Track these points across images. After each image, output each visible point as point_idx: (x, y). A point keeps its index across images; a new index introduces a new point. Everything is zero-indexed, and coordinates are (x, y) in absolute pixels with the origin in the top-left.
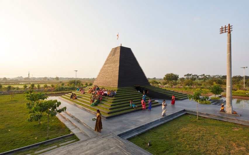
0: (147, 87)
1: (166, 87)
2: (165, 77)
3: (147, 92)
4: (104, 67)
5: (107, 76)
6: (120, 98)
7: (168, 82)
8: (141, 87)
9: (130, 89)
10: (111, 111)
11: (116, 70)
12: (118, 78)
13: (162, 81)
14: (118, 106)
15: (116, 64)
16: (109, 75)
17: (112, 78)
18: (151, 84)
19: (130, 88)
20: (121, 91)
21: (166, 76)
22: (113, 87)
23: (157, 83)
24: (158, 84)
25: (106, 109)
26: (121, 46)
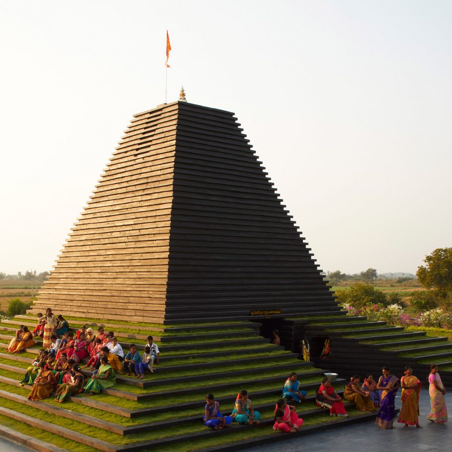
0: (321, 322)
1: (430, 324)
2: (426, 265)
3: (323, 346)
4: (90, 213)
5: (109, 264)
6: (176, 376)
7: (445, 296)
8: (291, 323)
9: (230, 331)
10: (135, 440)
11: (156, 231)
12: (166, 275)
13: (412, 290)
14: (169, 416)
15: (156, 196)
16: (118, 257)
17: (134, 275)
18: (346, 306)
19: (232, 327)
20: (183, 343)
21: (429, 259)
22: (140, 319)
23: (381, 300)
24: (386, 304)
25: (109, 431)
26: (180, 103)
